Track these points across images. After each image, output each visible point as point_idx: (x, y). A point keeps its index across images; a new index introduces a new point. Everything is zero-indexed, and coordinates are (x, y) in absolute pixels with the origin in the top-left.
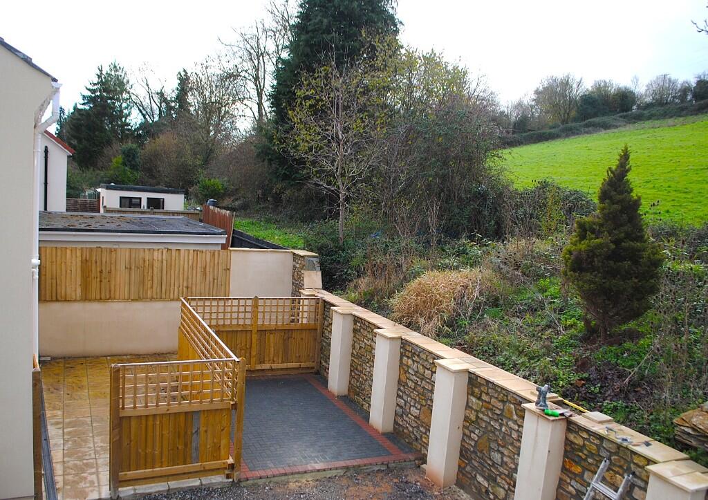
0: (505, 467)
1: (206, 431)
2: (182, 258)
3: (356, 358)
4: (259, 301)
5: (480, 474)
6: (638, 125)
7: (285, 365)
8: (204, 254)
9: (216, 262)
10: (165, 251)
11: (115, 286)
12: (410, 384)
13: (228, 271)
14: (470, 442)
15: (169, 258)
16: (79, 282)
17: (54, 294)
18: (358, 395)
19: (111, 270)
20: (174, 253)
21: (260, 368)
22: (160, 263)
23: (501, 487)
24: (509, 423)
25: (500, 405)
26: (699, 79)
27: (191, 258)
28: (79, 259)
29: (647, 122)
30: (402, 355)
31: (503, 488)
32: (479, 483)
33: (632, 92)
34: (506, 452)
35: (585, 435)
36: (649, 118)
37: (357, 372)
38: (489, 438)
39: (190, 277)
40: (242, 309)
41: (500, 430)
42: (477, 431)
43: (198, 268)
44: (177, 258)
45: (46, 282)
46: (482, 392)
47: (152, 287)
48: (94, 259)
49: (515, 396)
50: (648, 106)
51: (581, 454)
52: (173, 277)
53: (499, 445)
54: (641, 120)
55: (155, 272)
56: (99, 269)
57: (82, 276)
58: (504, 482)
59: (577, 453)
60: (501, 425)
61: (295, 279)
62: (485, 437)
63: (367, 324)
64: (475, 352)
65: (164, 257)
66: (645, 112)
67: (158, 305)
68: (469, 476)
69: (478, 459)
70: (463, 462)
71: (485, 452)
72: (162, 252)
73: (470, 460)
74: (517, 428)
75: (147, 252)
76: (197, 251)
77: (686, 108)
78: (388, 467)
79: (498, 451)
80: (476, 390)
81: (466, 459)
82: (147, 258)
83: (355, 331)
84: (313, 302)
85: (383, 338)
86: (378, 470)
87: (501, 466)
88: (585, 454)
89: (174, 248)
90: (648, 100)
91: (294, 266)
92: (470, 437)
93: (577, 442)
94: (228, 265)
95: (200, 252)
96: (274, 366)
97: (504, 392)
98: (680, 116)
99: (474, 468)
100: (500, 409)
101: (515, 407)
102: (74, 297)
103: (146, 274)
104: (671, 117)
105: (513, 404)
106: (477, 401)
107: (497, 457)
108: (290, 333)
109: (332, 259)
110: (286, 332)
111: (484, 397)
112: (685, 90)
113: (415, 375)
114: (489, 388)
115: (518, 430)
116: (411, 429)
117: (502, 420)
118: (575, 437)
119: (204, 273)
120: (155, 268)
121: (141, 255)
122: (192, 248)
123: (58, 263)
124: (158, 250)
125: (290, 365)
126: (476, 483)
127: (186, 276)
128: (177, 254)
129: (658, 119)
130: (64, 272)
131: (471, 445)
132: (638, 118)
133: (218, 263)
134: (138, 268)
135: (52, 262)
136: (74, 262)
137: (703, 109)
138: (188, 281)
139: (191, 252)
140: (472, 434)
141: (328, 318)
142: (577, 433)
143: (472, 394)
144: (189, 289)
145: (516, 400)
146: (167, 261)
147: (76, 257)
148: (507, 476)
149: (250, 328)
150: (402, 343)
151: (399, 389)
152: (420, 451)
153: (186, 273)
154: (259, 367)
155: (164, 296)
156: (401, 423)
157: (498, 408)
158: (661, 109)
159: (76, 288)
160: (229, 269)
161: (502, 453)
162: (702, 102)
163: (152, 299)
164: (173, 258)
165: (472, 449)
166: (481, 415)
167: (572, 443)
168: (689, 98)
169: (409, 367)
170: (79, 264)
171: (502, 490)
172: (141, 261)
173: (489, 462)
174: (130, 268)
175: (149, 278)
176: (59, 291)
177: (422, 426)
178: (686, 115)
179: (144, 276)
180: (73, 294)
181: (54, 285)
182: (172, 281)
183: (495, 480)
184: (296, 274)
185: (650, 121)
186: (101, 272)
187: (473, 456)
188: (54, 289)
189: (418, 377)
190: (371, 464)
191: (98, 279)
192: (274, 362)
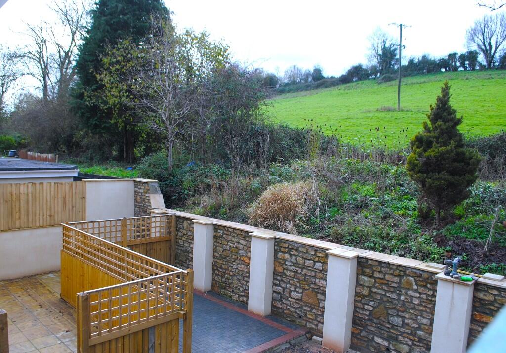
0: (407, 327)
1: (160, 344)
2: (45, 190)
3: (218, 259)
4: (127, 221)
5: (377, 336)
6: (283, 96)
8: (63, 186)
10: (30, 185)
12: (288, 273)
13: (84, 199)
14: (364, 313)
15: (33, 191)
18: (225, 288)
20: (38, 186)
22: (26, 196)
23: (404, 344)
24: (408, 292)
25: (397, 280)
26: (315, 68)
27: (52, 190)
29: (287, 94)
30: (276, 252)
31: (407, 344)
32: (378, 343)
33: (275, 77)
34: (407, 316)
35: (495, 292)
36: (289, 92)
37: (221, 270)
38: (385, 307)
39: (53, 206)
40: (113, 229)
41: (399, 299)
42: (371, 303)
43: (59, 198)
44: (41, 191)
46: (373, 271)
47: (20, 218)
49: (414, 271)
50: (287, 84)
51: (492, 307)
52: (38, 207)
53: (398, 311)
54: (283, 93)
55: (22, 204)
58: (406, 339)
59: (487, 307)
60: (399, 295)
61: (137, 202)
62: (382, 306)
63: (231, 230)
64: (344, 242)
65: (30, 190)
66: (286, 88)
67: (26, 234)
68: (366, 339)
69: (374, 325)
70: (357, 329)
71: (382, 318)
72: (28, 186)
73: (365, 327)
74: (418, 295)
75: (14, 187)
76: (58, 183)
77: (310, 86)
78: (290, 344)
79: (398, 316)
80: (367, 271)
81: (361, 327)
82: (14, 192)
83: (215, 237)
84: (164, 219)
85: (260, 240)
86: (285, 348)
87: (402, 327)
88: (496, 307)
89: (37, 182)
90: (286, 81)
91: (136, 192)
92: (363, 309)
93: (486, 298)
94: (84, 194)
95: (60, 184)
97: (400, 269)
98: (307, 90)
99: (371, 332)
100: (396, 283)
101: (414, 280)
103: (14, 206)
104: (302, 91)
105: (412, 277)
106: (369, 279)
107: (397, 321)
108: (151, 245)
109: (166, 184)
110: (148, 244)
111: (376, 275)
112: (307, 75)
113: (294, 266)
114: (381, 267)
115: (419, 297)
116: (293, 310)
117: (400, 291)
118: (485, 295)
119: (64, 203)
120: (21, 201)
121: (9, 189)
122: (53, 182)
124: (24, 184)
126: (374, 344)
127: (49, 207)
128: (41, 188)
129: (294, 92)
131: (365, 315)
132: (282, 92)
133: (75, 193)
134: (6, 201)
137: (319, 86)
138: (51, 211)
139: (53, 184)
140: (366, 306)
141: (181, 230)
142: (487, 291)
143: (364, 274)
144: (52, 217)
145: (415, 273)
146: (32, 194)
148: (411, 334)
150: (275, 242)
151: (274, 279)
152: (306, 326)
153: (49, 204)
155: (30, 225)
156: (280, 306)
157: (394, 282)
158: (295, 87)
160: (84, 198)
161: (403, 317)
162: (319, 82)
163: (20, 229)
164: (37, 191)
165: (367, 318)
166: (374, 290)
167: (481, 299)
168: (310, 79)
169: (285, 260)
171: (405, 346)
172: (9, 196)
173: (388, 326)
175: (17, 210)
177: (306, 306)
178: (310, 90)
179: (12, 208)
182: (37, 212)
183: (396, 339)
184: (139, 198)
185: (290, 93)
187: (368, 323)
189: (297, 267)
190: (279, 345)
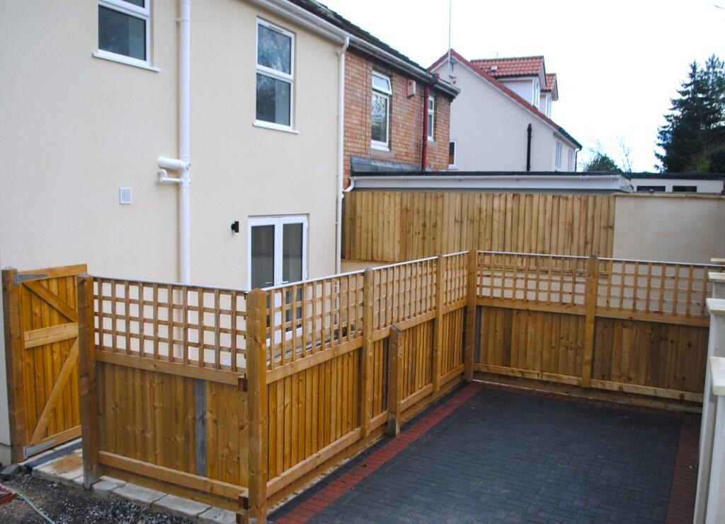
2: (535, 208)
4: (600, 264)
7: (650, 390)
8: (571, 202)
9: (590, 215)
10: (510, 197)
11: (441, 245)
13: (610, 230)
15: (515, 208)
16: (397, 238)
17: (370, 252)
19: (436, 223)
21: (600, 387)
22: (502, 215)
27: (549, 207)
28: (398, 208)
39: (547, 237)
43: (560, 224)
44: (528, 208)
45: (361, 237)
48: (416, 208)
55: (495, 228)
56: (421, 222)
57: (402, 231)
65: (509, 206)
72: (506, 199)
76: (559, 197)
82: (484, 207)
94: (611, 220)
95: (563, 199)
96: (628, 387)
102: (392, 258)
103: (482, 230)
110: (656, 327)
119: (571, 233)
120: (495, 223)
121: (477, 202)
123: (375, 211)
125: (662, 392)
128: (528, 202)
130: (381, 225)
133: (593, 217)
134: (472, 222)
135: (368, 211)
136: (392, 212)
138: (544, 245)
139: (550, 198)
147: (395, 205)
149: (581, 312)
153: (541, 232)
154: (597, 384)
159: (394, 245)
160: (611, 227)
164: (522, 208)
170: (398, 214)
172: (476, 211)
174: (461, 222)
175: (488, 236)
176: (375, 249)
179: (479, 234)
180: (391, 253)
181: (370, 240)
186: (424, 225)
188: (370, 245)
191: (421, 236)
192: (629, 380)
